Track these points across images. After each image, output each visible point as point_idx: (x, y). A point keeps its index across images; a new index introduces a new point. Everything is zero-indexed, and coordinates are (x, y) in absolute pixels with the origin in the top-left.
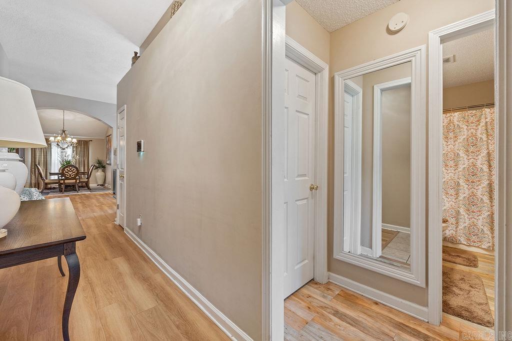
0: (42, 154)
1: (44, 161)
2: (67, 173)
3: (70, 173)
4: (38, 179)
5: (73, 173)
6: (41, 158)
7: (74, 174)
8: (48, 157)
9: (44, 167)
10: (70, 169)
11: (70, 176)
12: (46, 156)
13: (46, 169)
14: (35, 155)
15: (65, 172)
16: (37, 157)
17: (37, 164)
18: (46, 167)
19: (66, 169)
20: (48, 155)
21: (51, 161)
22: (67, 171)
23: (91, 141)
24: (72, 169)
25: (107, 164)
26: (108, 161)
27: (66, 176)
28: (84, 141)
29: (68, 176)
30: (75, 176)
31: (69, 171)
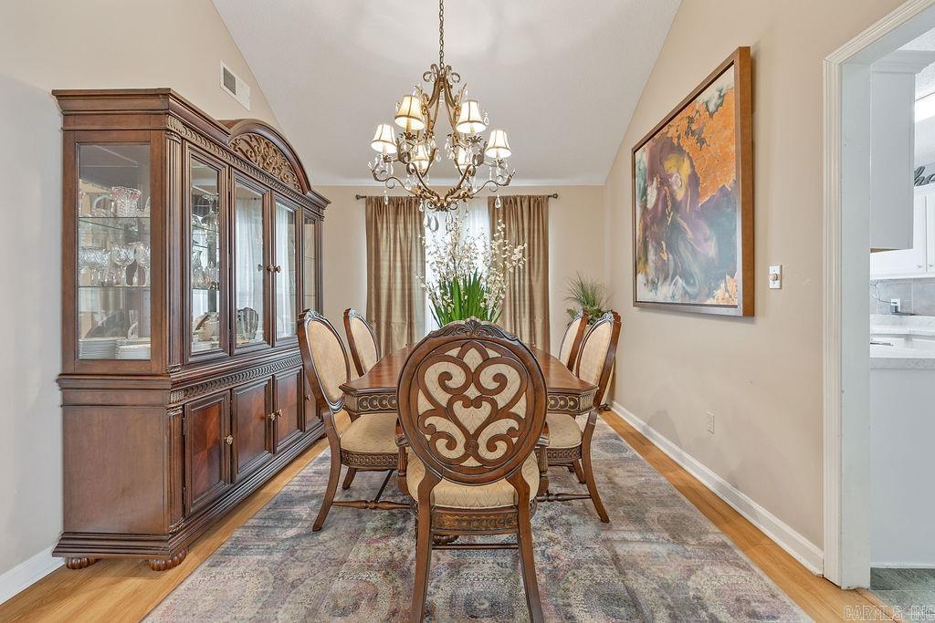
0: (398, 265)
1: (403, 289)
2: (447, 412)
3: (470, 416)
5: (496, 414)
6: (395, 276)
7: (503, 426)
9: (403, 316)
10: (473, 377)
11: (471, 447)
12: (410, 268)
13: (411, 327)
14: (378, 268)
15: (423, 405)
16: (384, 273)
18: (410, 317)
19: (432, 375)
20: (414, 263)
22: (443, 398)
23: (555, 196)
24: (487, 379)
25: (636, 303)
26: (653, 285)
27: (441, 444)
28: (530, 197)
29: (451, 444)
30: (512, 450)
31: (458, 394)
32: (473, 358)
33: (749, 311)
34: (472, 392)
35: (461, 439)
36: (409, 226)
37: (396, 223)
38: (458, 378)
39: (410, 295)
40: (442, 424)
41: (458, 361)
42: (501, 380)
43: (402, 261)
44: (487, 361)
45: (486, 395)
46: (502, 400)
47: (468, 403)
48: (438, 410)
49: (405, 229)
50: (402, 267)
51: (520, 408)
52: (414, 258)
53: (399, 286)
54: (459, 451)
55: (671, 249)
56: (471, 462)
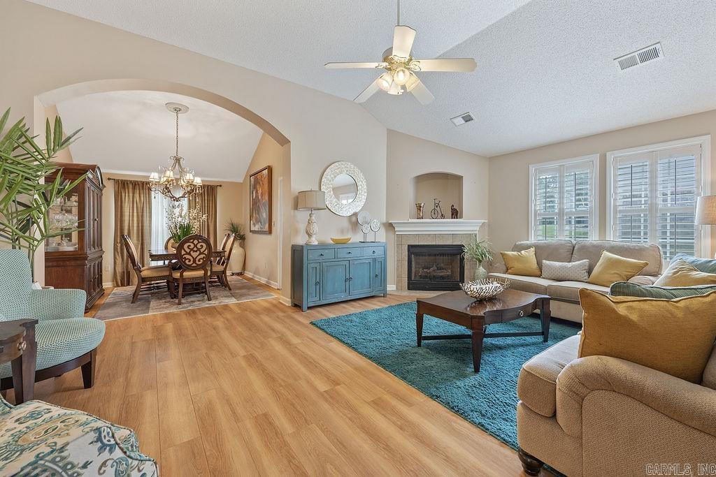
0: (135, 214)
1: (138, 226)
2: (189, 254)
3: (194, 254)
4: (127, 266)
5: (200, 254)
6: (133, 220)
7: (202, 256)
8: (145, 219)
9: (138, 240)
10: (195, 246)
11: (194, 261)
12: (142, 216)
13: (142, 244)
14: (122, 215)
15: (183, 252)
16: (126, 218)
17: (126, 233)
18: (142, 240)
19: (186, 246)
20: (145, 214)
21: (150, 226)
22: (188, 251)
23: (221, 186)
24: (199, 246)
25: (251, 231)
26: (254, 225)
27: (187, 261)
28: (208, 186)
29: (190, 261)
30: (204, 261)
31: (192, 249)
32: (196, 242)
33: (270, 232)
34: (195, 249)
35: (192, 260)
36: (142, 196)
37: (134, 193)
38: (192, 246)
39: (142, 230)
40: (187, 256)
41: (192, 242)
42: (202, 246)
43: (137, 212)
44: (199, 242)
45: (199, 249)
46: (202, 250)
47: (194, 251)
48: (187, 253)
49: (140, 196)
50: (138, 215)
51: (206, 252)
52: (145, 211)
53: (135, 225)
54: (192, 262)
55: (258, 214)
56: (194, 265)
